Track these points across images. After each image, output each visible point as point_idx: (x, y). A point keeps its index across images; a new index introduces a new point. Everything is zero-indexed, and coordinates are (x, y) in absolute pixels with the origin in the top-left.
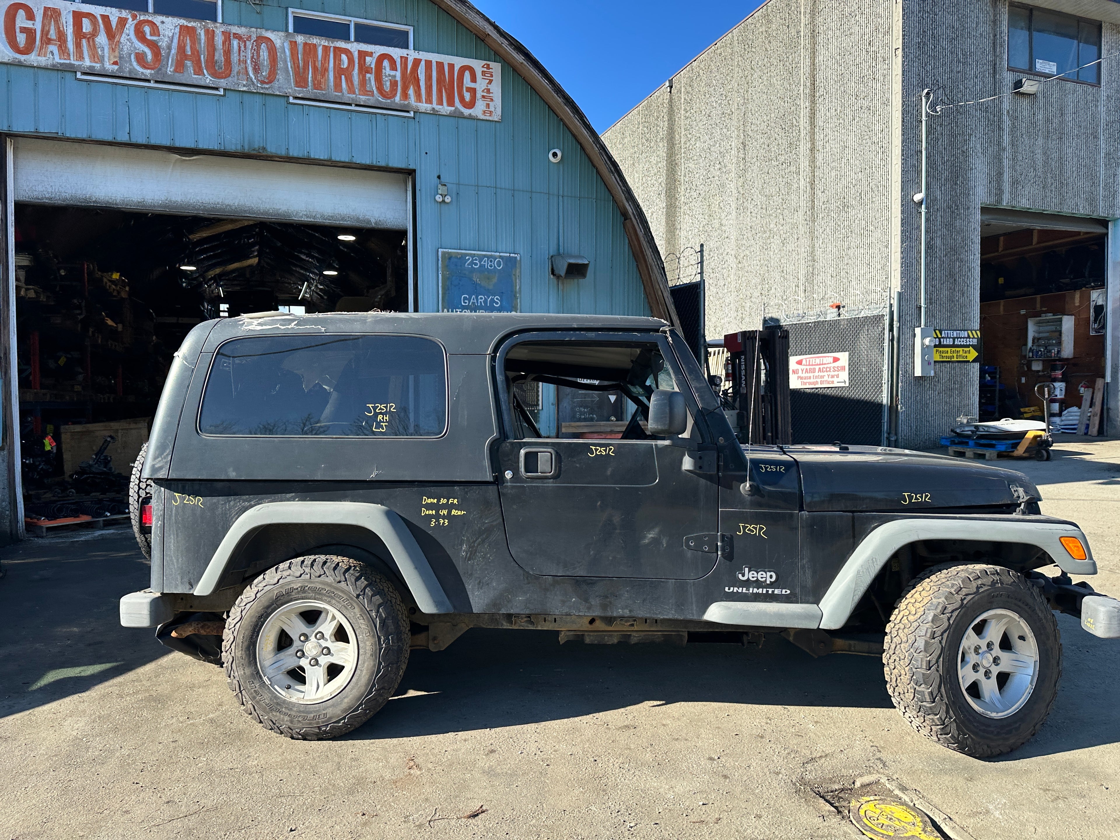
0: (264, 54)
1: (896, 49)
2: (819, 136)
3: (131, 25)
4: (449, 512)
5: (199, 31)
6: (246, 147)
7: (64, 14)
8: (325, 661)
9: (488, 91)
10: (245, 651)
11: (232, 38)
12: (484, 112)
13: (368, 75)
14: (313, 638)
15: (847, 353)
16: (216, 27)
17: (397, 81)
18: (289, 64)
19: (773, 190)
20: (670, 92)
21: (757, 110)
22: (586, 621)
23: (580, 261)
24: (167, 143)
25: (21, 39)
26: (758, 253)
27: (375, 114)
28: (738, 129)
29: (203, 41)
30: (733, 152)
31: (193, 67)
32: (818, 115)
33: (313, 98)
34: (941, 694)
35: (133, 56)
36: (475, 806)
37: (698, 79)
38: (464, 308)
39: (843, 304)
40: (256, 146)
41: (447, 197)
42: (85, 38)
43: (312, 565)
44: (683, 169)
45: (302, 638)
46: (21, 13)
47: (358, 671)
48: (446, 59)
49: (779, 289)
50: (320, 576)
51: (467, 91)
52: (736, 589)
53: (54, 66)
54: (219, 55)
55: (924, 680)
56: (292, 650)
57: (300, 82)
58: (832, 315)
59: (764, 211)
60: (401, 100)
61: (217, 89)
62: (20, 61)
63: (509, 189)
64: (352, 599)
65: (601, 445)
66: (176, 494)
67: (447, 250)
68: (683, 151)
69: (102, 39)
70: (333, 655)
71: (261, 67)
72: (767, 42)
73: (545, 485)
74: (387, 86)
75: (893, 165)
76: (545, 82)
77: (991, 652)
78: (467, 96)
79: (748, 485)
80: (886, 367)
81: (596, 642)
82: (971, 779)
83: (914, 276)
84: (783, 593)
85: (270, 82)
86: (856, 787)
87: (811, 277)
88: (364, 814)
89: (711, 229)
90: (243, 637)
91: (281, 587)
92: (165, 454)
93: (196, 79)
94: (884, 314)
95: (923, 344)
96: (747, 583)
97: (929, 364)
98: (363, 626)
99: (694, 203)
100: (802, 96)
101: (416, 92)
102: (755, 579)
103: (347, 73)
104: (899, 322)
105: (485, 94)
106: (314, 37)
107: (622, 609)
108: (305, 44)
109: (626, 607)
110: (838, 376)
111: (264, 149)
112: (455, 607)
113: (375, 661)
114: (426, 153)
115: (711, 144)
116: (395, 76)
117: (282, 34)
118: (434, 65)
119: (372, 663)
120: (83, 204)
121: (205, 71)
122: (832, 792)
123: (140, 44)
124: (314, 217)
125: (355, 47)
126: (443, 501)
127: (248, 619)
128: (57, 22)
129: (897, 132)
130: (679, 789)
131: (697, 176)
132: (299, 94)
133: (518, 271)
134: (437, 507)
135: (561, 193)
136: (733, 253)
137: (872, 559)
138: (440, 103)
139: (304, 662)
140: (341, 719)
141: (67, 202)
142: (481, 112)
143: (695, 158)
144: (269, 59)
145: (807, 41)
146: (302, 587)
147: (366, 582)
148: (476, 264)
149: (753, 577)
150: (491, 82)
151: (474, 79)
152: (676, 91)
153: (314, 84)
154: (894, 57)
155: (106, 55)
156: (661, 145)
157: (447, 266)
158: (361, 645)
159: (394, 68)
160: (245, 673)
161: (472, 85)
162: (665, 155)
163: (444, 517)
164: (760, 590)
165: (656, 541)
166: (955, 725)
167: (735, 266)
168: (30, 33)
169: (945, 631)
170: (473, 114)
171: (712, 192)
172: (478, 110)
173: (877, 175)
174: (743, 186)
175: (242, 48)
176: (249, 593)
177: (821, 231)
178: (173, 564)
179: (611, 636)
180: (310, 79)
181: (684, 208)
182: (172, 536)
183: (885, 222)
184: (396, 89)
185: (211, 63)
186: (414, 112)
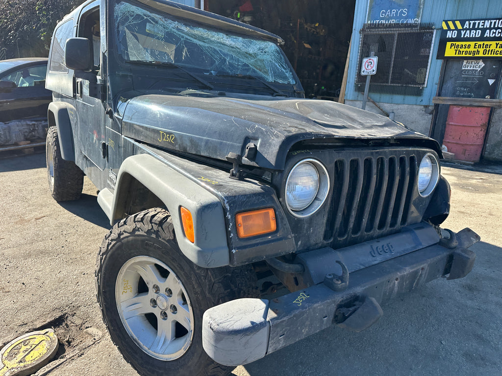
79: (108, 110)
86: (84, 330)
102: (112, 178)
122: (71, 322)
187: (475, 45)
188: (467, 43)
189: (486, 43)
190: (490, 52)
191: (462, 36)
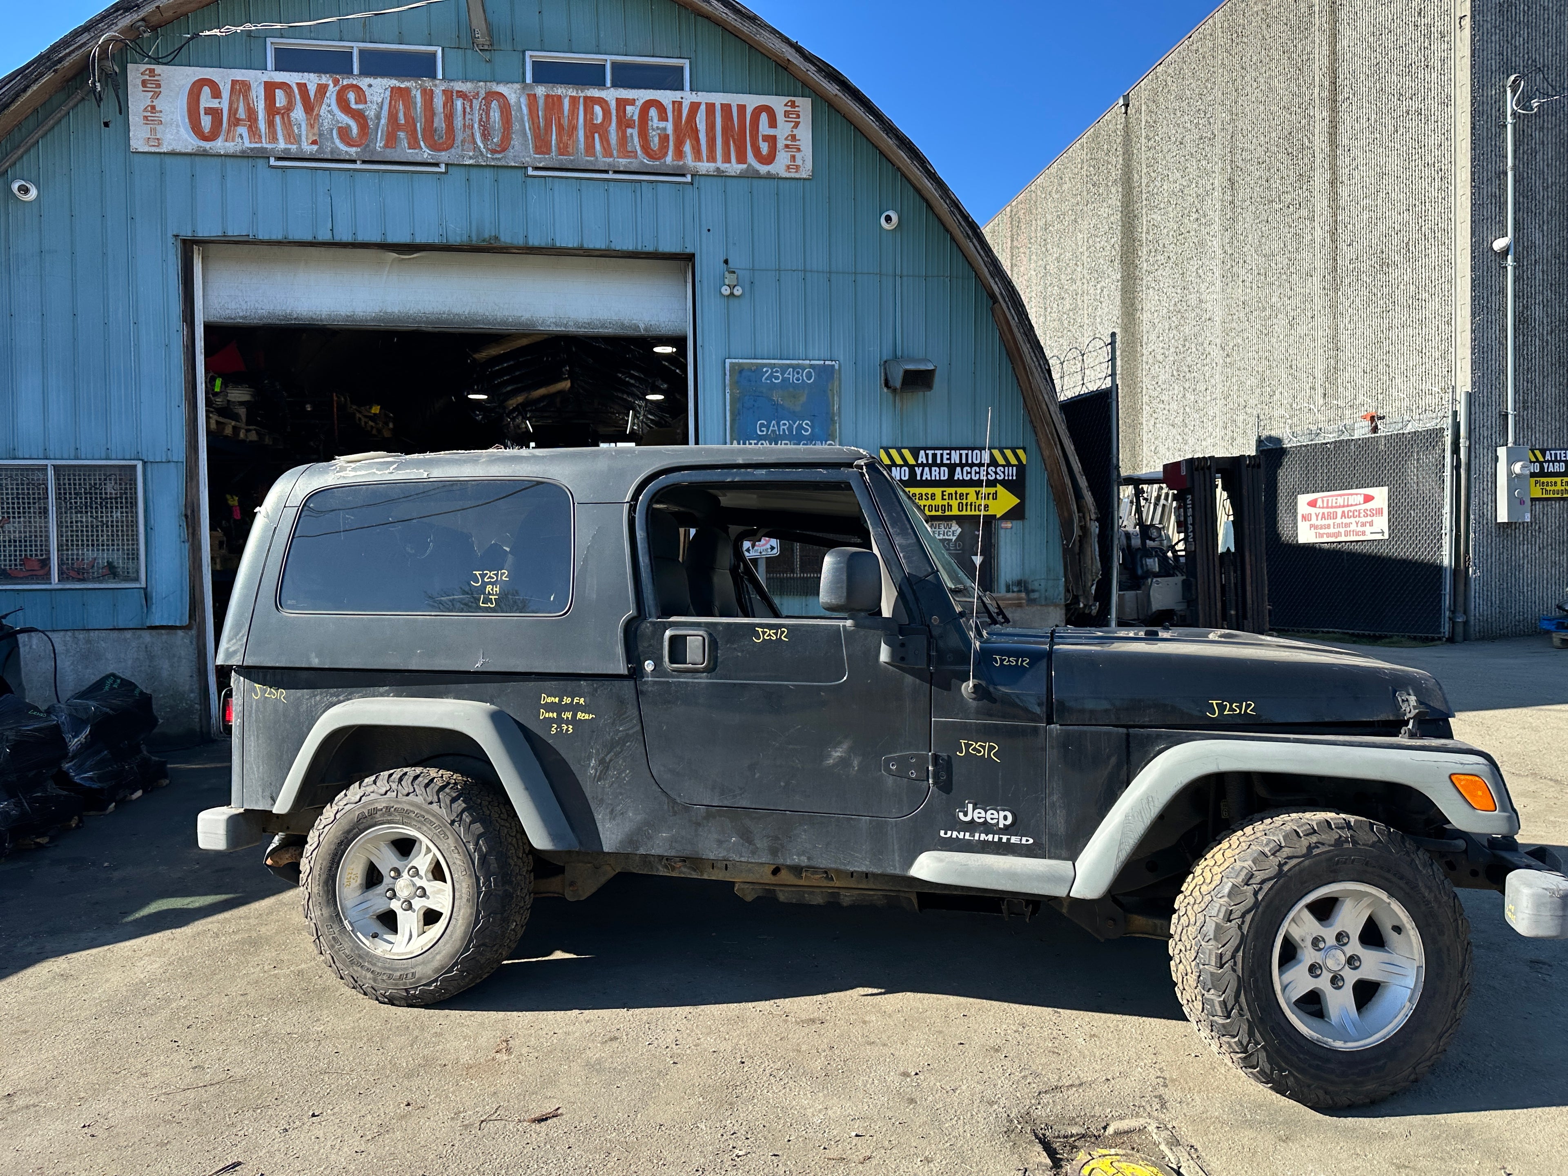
0: (495, 115)
1: (1461, 18)
2: (1344, 160)
3: (332, 91)
4: (574, 715)
5: (414, 92)
6: (474, 238)
7: (254, 86)
8: (419, 904)
9: (794, 138)
10: (323, 887)
11: (454, 97)
12: (788, 167)
13: (629, 131)
14: (405, 874)
15: (1386, 489)
16: (435, 86)
17: (668, 135)
18: (527, 125)
19: (1276, 246)
20: (1126, 113)
21: (1250, 129)
22: (768, 870)
23: (922, 367)
24: (376, 238)
25: (206, 122)
26: (1255, 341)
27: (640, 181)
28: (1223, 159)
29: (419, 105)
30: (1216, 193)
31: (408, 139)
32: (1341, 129)
33: (558, 166)
34: (1240, 1006)
35: (335, 132)
36: (548, 1108)
37: (1166, 91)
38: (760, 438)
39: (1381, 412)
40: (486, 235)
41: (736, 288)
42: (278, 113)
43: (401, 780)
44: (1145, 223)
45: (392, 874)
46: (206, 90)
47: (453, 921)
48: (735, 99)
49: (1286, 394)
50: (408, 795)
51: (764, 141)
52: (955, 834)
53: (243, 152)
54: (439, 122)
55: (1212, 983)
56: (381, 889)
57: (541, 147)
58: (1362, 431)
59: (1262, 278)
60: (673, 160)
61: (437, 165)
62: (205, 150)
63: (823, 272)
64: (445, 826)
65: (770, 627)
66: (257, 685)
67: (737, 361)
68: (1144, 196)
69: (298, 113)
70: (428, 898)
71: (492, 132)
72: (1264, 26)
73: (696, 681)
74: (655, 143)
75: (1458, 197)
76: (869, 119)
77: (1344, 948)
78: (764, 148)
79: (971, 685)
80: (1447, 509)
81: (794, 901)
82: (1286, 1139)
83: (1495, 366)
84: (1024, 842)
85: (503, 150)
86: (1107, 1133)
87: (1333, 373)
88: (408, 1105)
89: (1185, 308)
90: (321, 869)
91: (363, 807)
92: (240, 635)
93: (411, 154)
94: (1444, 426)
95: (1510, 473)
96: (971, 826)
97: (1522, 502)
98: (458, 862)
99: (1160, 272)
100: (1317, 102)
101: (693, 148)
102: (982, 820)
103: (602, 130)
104: (1470, 439)
105: (789, 143)
106: (558, 86)
107: (799, 855)
108: (547, 96)
109: (803, 853)
110: (1371, 524)
111: (497, 238)
112: (581, 843)
113: (471, 908)
114: (709, 230)
115: (1185, 184)
116: (665, 129)
117: (517, 86)
118: (718, 107)
119: (469, 911)
120: (283, 323)
121: (422, 143)
122: (1065, 1137)
123: (343, 116)
124: (566, 326)
125: (611, 95)
126: (567, 700)
127: (326, 846)
128: (246, 97)
129: (1464, 145)
130: (835, 1112)
131: (1166, 231)
132: (540, 162)
133: (836, 383)
134: (558, 708)
135: (898, 272)
136: (1218, 341)
137: (1148, 798)
138: (727, 159)
139: (395, 905)
140: (433, 982)
141: (265, 321)
142: (784, 168)
143: (1162, 205)
144: (502, 120)
145: (1324, 19)
146: (387, 807)
147: (464, 805)
148: (777, 378)
149: (979, 818)
150: (797, 125)
151: (773, 123)
152: (1134, 111)
153: (559, 148)
154: (1458, 30)
155: (304, 133)
156: (1113, 190)
157: (737, 382)
158: (456, 886)
159: (663, 117)
160: (322, 914)
161: (771, 132)
162: (1119, 204)
163: (567, 722)
164: (990, 837)
165: (844, 762)
166: (1265, 1054)
167: (1221, 361)
168: (215, 113)
169: (1248, 911)
170: (773, 172)
171: (1187, 254)
172: (779, 166)
173: (1433, 215)
174: (1231, 243)
175: (468, 110)
176: (329, 812)
177: (1347, 304)
178: (253, 772)
179: (812, 893)
180: (553, 142)
181: (1147, 279)
182: (252, 738)
183: (1447, 286)
184: (667, 147)
185: (430, 131)
186: (692, 175)
187: (943, 495)
188: (930, 491)
189: (960, 490)
190: (969, 507)
191: (919, 478)
